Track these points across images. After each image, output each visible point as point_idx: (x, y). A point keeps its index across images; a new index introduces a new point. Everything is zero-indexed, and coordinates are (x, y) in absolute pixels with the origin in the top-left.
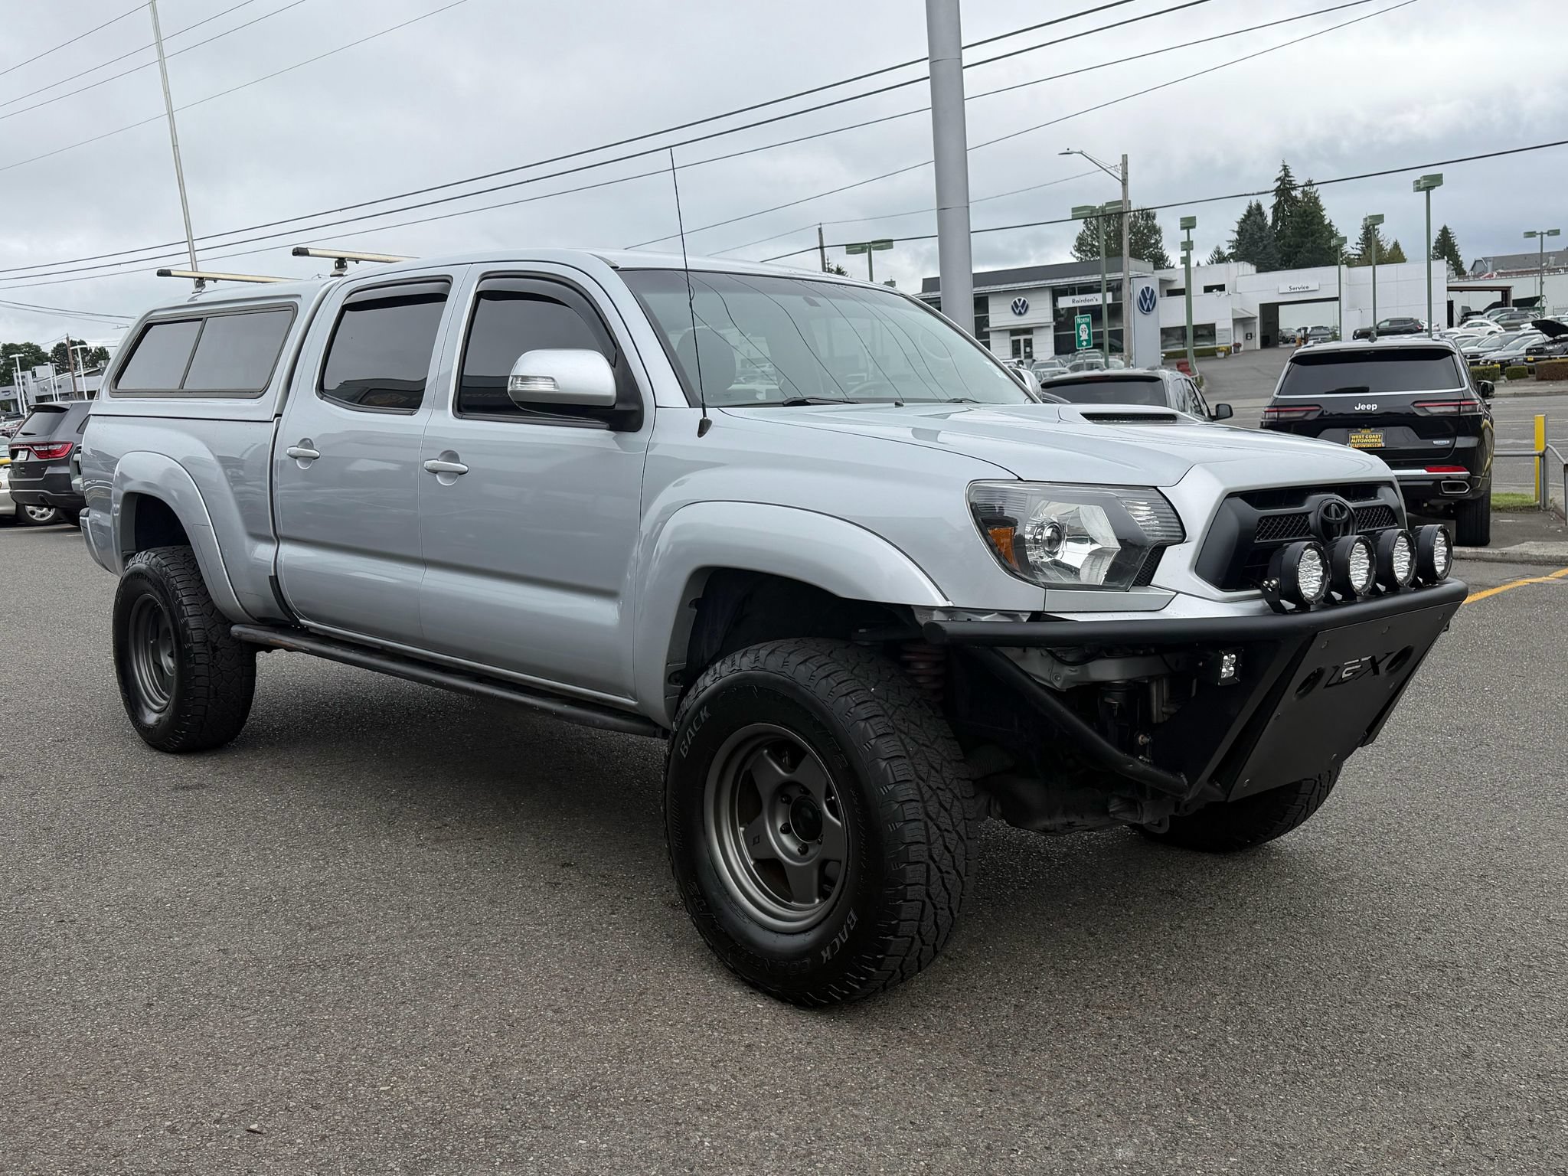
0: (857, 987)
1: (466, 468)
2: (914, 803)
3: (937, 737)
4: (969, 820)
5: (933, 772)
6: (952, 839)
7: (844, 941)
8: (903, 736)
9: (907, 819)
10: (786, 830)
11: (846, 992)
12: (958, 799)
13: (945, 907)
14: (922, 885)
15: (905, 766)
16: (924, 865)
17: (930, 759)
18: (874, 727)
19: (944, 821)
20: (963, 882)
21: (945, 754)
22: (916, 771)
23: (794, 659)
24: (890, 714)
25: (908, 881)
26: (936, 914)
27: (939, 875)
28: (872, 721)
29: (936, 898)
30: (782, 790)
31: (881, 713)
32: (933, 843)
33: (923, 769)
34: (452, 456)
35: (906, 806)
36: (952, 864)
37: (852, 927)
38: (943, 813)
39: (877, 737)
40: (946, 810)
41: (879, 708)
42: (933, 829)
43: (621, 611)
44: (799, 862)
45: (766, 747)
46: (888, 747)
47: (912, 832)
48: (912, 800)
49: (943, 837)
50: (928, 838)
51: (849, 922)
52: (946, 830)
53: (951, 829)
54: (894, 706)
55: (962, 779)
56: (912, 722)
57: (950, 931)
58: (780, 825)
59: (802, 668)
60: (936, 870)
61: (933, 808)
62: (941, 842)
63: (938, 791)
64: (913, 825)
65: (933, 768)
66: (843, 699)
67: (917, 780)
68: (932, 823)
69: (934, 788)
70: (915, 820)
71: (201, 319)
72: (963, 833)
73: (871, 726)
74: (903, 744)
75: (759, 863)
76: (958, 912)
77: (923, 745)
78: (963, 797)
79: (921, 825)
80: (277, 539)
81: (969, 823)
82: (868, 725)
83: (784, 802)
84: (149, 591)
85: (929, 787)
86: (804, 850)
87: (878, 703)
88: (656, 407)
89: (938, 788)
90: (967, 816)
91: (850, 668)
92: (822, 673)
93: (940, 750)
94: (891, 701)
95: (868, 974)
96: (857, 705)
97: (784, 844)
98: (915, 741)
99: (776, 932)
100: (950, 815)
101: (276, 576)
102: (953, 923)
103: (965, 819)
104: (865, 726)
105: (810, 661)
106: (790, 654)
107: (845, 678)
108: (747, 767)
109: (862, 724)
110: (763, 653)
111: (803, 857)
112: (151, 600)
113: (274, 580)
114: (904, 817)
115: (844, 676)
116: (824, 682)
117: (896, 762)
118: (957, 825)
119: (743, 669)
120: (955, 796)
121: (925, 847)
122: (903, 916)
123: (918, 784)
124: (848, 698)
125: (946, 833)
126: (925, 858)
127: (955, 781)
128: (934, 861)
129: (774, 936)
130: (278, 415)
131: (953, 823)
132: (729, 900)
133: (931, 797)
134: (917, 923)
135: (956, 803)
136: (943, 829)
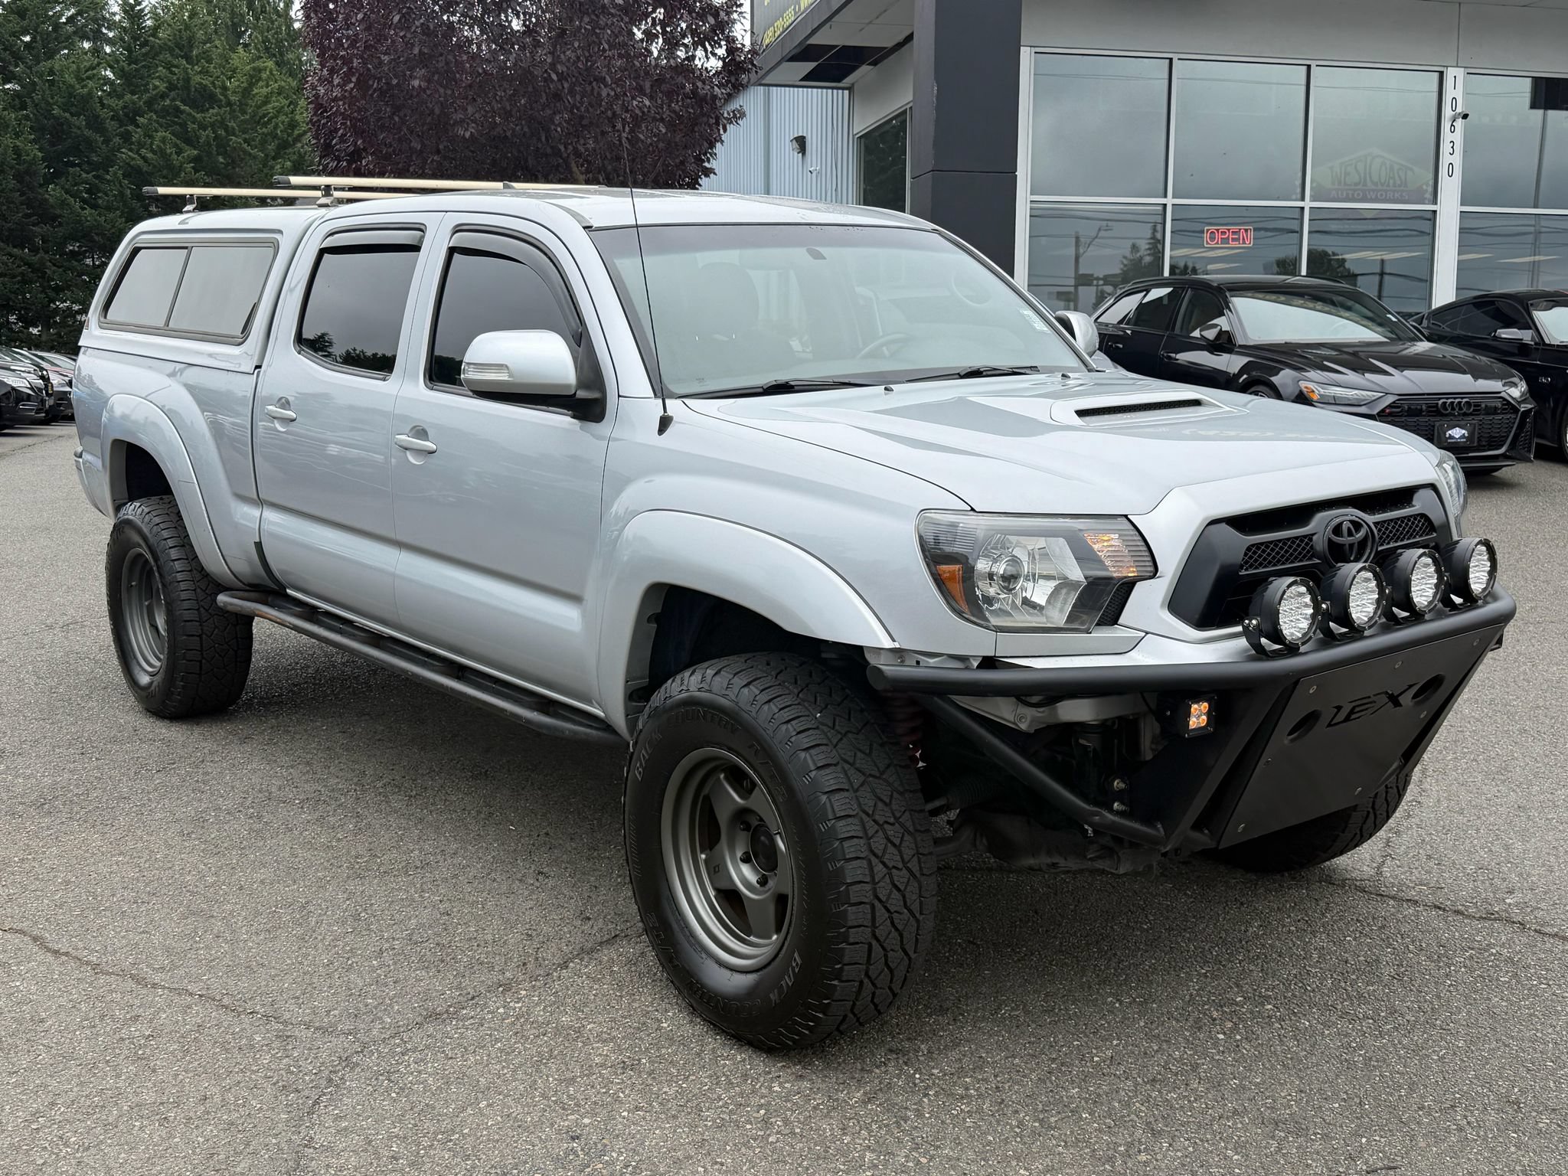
0: (807, 1032)
1: (435, 447)
2: (856, 841)
3: (888, 766)
4: (923, 855)
5: (880, 805)
6: (901, 878)
7: (790, 984)
8: (847, 766)
9: (847, 857)
10: (746, 860)
11: (796, 1037)
12: (909, 833)
13: (898, 948)
14: (867, 927)
15: (847, 800)
16: (868, 906)
17: (878, 791)
18: (815, 757)
19: (892, 857)
20: (918, 921)
21: (896, 785)
22: (859, 805)
23: (738, 682)
24: (835, 742)
25: (850, 924)
26: (886, 956)
27: (887, 915)
28: (813, 751)
29: (885, 940)
30: (742, 816)
31: (825, 742)
32: (879, 882)
33: (869, 803)
34: (421, 433)
35: (846, 844)
36: (902, 903)
37: (797, 970)
38: (891, 849)
39: (818, 768)
40: (894, 845)
41: (822, 736)
42: (879, 868)
43: (584, 616)
44: (756, 894)
45: (723, 771)
46: (829, 780)
47: (854, 871)
48: (853, 837)
49: (890, 874)
50: (873, 877)
51: (794, 965)
52: (894, 867)
53: (900, 865)
54: (841, 733)
55: (915, 811)
56: (860, 751)
57: (908, 972)
58: (739, 854)
59: (746, 690)
60: (884, 910)
61: (879, 842)
62: (888, 881)
63: (886, 826)
64: (855, 863)
65: (881, 800)
66: (784, 727)
67: (861, 813)
68: (877, 861)
69: (881, 823)
70: (857, 858)
71: (186, 248)
72: (916, 870)
73: (811, 756)
74: (846, 774)
75: (719, 892)
76: (915, 952)
77: (871, 775)
78: (917, 831)
79: (865, 863)
80: (260, 502)
81: (923, 859)
82: (808, 756)
83: (744, 830)
84: (140, 546)
85: (874, 821)
86: (763, 882)
87: (823, 731)
88: (619, 396)
89: (886, 822)
90: (921, 851)
91: (796, 691)
92: (764, 697)
93: (891, 780)
94: (837, 727)
95: (815, 1019)
96: (799, 733)
97: (743, 875)
98: (860, 771)
99: (731, 970)
100: (900, 852)
101: (261, 542)
102: (910, 964)
103: (918, 853)
104: (805, 757)
105: (754, 683)
106: (735, 675)
107: (788, 704)
108: (706, 791)
109: (803, 755)
110: (710, 672)
111: (762, 889)
112: (141, 555)
113: (259, 546)
114: (844, 855)
115: (787, 700)
116: (766, 707)
117: (837, 796)
118: (909, 861)
119: (691, 689)
120: (907, 830)
121: (868, 887)
122: (846, 959)
123: (862, 820)
124: (789, 726)
125: (894, 871)
126: (869, 897)
127: (907, 813)
128: (880, 901)
129: (728, 973)
130: (258, 367)
131: (902, 858)
132: (688, 933)
133: (877, 832)
134: (864, 967)
135: (907, 837)
136: (891, 866)
